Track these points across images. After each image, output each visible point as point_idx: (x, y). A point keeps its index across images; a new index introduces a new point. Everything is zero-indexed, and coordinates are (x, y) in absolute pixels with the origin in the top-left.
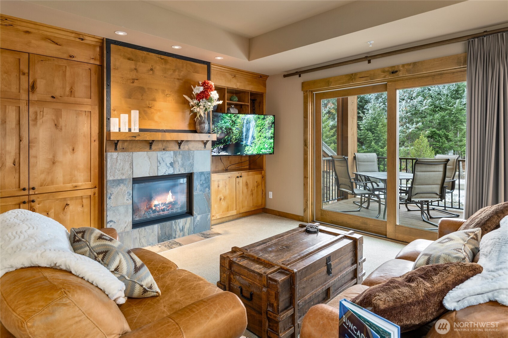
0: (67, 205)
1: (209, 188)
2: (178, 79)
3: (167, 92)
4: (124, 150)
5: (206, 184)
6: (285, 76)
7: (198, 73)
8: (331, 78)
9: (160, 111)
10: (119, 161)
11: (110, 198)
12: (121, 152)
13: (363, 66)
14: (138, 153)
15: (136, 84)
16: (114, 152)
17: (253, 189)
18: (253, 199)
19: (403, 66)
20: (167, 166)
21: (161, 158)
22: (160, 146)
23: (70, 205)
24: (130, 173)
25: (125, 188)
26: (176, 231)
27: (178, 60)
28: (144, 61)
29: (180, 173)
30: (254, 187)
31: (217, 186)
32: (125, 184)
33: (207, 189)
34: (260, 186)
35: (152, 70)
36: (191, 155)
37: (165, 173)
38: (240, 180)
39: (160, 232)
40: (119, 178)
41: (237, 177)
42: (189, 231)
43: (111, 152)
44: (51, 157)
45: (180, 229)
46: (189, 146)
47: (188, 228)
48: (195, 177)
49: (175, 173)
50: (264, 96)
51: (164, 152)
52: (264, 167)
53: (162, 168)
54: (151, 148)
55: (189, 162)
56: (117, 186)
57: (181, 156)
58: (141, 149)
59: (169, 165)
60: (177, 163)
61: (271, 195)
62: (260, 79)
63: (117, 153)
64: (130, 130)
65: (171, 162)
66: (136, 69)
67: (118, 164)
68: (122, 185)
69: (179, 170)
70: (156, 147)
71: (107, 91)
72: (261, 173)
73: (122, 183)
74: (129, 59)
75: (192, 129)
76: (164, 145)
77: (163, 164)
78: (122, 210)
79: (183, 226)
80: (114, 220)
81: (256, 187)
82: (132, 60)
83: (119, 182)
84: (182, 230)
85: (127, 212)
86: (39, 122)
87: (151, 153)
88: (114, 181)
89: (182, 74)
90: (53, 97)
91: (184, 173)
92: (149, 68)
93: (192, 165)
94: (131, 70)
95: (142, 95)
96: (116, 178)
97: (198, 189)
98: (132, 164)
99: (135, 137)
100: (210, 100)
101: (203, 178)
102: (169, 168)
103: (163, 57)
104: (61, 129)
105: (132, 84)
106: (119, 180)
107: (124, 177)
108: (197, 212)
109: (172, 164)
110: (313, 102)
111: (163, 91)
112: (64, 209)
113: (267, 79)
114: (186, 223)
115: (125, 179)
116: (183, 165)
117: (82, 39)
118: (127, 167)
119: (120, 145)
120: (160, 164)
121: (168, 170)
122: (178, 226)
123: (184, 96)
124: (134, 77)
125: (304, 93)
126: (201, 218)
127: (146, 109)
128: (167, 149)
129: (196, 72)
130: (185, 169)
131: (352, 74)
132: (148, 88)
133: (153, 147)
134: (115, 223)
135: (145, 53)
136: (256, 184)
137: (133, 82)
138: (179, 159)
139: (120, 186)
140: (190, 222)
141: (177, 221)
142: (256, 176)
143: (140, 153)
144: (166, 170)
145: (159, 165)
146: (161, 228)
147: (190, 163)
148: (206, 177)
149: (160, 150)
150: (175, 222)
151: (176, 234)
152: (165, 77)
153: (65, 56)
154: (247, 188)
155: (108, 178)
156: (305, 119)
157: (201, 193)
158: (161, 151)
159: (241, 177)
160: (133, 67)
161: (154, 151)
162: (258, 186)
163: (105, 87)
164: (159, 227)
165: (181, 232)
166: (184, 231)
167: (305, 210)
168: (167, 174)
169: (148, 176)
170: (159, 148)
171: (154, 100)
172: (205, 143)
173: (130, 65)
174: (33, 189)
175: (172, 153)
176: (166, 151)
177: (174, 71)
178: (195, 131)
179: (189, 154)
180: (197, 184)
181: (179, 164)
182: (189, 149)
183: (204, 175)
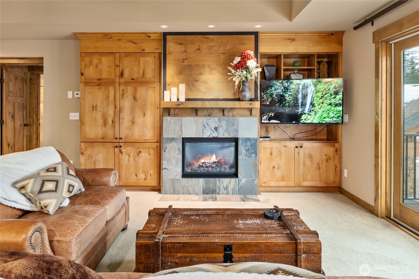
0: (140, 152)
1: (256, 154)
2: (223, 53)
3: (212, 66)
4: (175, 115)
5: (252, 150)
6: (355, 28)
7: (244, 45)
10: (172, 123)
11: (165, 151)
12: (173, 116)
14: (186, 118)
15: (186, 63)
16: (168, 117)
17: (320, 162)
18: (320, 174)
20: (212, 130)
21: (206, 123)
22: (205, 112)
23: (142, 152)
24: (180, 133)
25: (176, 145)
26: (220, 188)
27: (224, 36)
28: (192, 44)
29: (224, 137)
30: (322, 161)
31: (269, 153)
32: (176, 142)
33: (253, 155)
34: (332, 160)
35: (199, 49)
36: (235, 121)
37: (209, 136)
39: (205, 186)
40: (172, 137)
41: (297, 147)
42: (234, 191)
43: (166, 116)
44: (132, 119)
45: (224, 187)
46: (233, 113)
47: (232, 188)
48: (240, 142)
49: (219, 137)
50: (340, 56)
51: (209, 118)
53: (207, 131)
54: (197, 115)
55: (234, 128)
56: (170, 143)
57: (225, 122)
58: (189, 114)
59: (213, 129)
60: (221, 128)
61: (345, 173)
63: (170, 117)
64: (178, 100)
65: (216, 127)
66: (185, 51)
67: (171, 126)
68: (174, 142)
69: (224, 135)
70: (201, 114)
71: (163, 71)
72: (334, 146)
73: (174, 141)
74: (180, 44)
75: (237, 97)
76: (209, 112)
77: (208, 128)
78: (174, 161)
79: (227, 185)
80: (167, 168)
81: (325, 162)
82: (183, 45)
83: (172, 139)
84: (226, 188)
85: (177, 163)
86: (125, 96)
87: (196, 118)
88: (168, 139)
89: (227, 48)
90: (132, 79)
91: (228, 137)
92: (197, 48)
93: (237, 131)
94: (182, 53)
95: (191, 71)
96: (169, 137)
97: (243, 154)
98: (181, 126)
99: (179, 105)
101: (249, 143)
102: (213, 132)
103: (206, 36)
104: (137, 100)
105: (183, 64)
106: (171, 138)
107: (175, 137)
108: (242, 175)
109: (216, 129)
111: (209, 66)
112: (139, 154)
113: (343, 35)
114: (230, 183)
115: (177, 139)
116: (227, 130)
117: (150, 37)
118: (178, 128)
119: (172, 112)
120: (205, 127)
121: (212, 133)
122: (221, 184)
123: (228, 67)
124: (184, 58)
125: (375, 46)
126: (246, 182)
127: (194, 82)
128: (211, 115)
129: (242, 44)
130: (229, 134)
132: (196, 65)
133: (199, 113)
134: (168, 170)
135: (193, 36)
136: (325, 157)
137: (183, 62)
138: (224, 124)
139: (172, 143)
140: (234, 183)
141: (220, 179)
143: (188, 118)
144: (211, 134)
146: (205, 183)
147: (235, 129)
148: (253, 143)
149: (205, 116)
150: (219, 180)
151: (219, 191)
152: (211, 53)
153: (140, 51)
154: (312, 161)
155: (164, 136)
156: (377, 80)
157: (246, 158)
159: (301, 147)
160: (184, 49)
161: (199, 116)
162: (329, 160)
163: (162, 68)
164: (204, 181)
165: (225, 190)
166: (228, 190)
167: (376, 200)
168: (211, 137)
169: (195, 137)
170: (204, 115)
171: (201, 74)
172: (251, 111)
173: (182, 48)
174: (121, 139)
175: (216, 119)
176: (211, 116)
177: (220, 47)
179: (233, 120)
180: (243, 149)
181: (223, 129)
182: (233, 116)
183: (250, 141)
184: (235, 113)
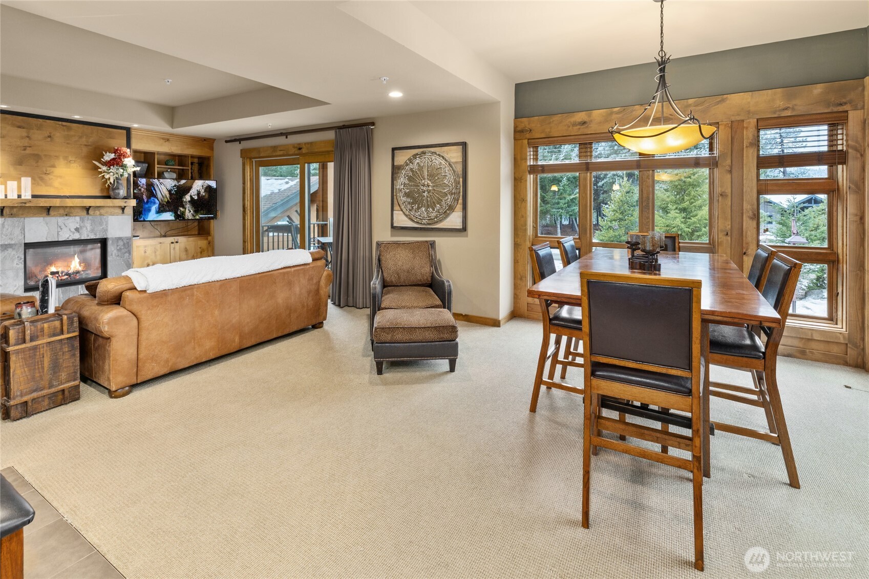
1: (130, 253)
2: (86, 145)
3: (70, 158)
4: (12, 215)
5: (125, 250)
6: (227, 141)
7: (113, 139)
8: (261, 148)
9: (60, 177)
10: (6, 226)
12: (9, 217)
13: (281, 141)
14: (31, 218)
15: (29, 151)
19: (305, 144)
20: (71, 232)
21: (63, 224)
22: (61, 211)
24: (21, 238)
25: (14, 253)
27: (86, 126)
28: (39, 129)
29: (89, 238)
30: (196, 254)
32: (14, 249)
33: (127, 254)
34: (205, 252)
35: (49, 136)
36: (103, 221)
37: (68, 238)
38: (177, 246)
41: (172, 243)
46: (100, 211)
48: (109, 243)
49: (82, 239)
50: (212, 160)
51: (66, 218)
52: (212, 232)
53: (65, 233)
54: (48, 214)
55: (101, 227)
56: (3, 250)
57: (89, 221)
58: (35, 214)
59: (73, 230)
60: (84, 229)
62: (205, 142)
63: (4, 219)
64: (19, 196)
65: (77, 228)
66: (28, 137)
67: (5, 229)
68: (10, 249)
69: (88, 236)
70: (55, 213)
72: (207, 239)
73: (11, 247)
74: (20, 127)
75: (105, 194)
76: (68, 212)
77: (65, 229)
78: (10, 273)
82: (24, 128)
83: (7, 246)
87: (48, 219)
89: (91, 140)
91: (95, 238)
92: (46, 135)
93: (106, 231)
94: (22, 138)
95: (37, 162)
96: (2, 243)
97: (114, 254)
98: (23, 229)
99: (25, 203)
100: (124, 167)
101: (121, 243)
102: (74, 233)
103: (64, 123)
105: (23, 152)
106: (5, 244)
107: (13, 242)
110: (251, 169)
111: (66, 158)
113: (214, 142)
115: (15, 244)
116: (92, 231)
118: (17, 232)
119: (6, 211)
120: (61, 229)
121: (72, 235)
123: (94, 162)
124: (26, 144)
125: (242, 160)
127: (42, 176)
128: (71, 214)
129: (111, 138)
130: (95, 234)
131: (275, 147)
132: (45, 155)
133: (51, 213)
135: (41, 120)
136: (199, 250)
137: (25, 150)
138: (88, 224)
139: (7, 250)
142: (199, 242)
143: (34, 219)
144: (70, 236)
145: (59, 229)
146: (62, 293)
147: (103, 228)
148: (125, 242)
149: (61, 216)
152: (68, 143)
157: (118, 258)
158: (63, 216)
159: (177, 242)
160: (25, 134)
161: (52, 216)
162: (203, 252)
164: (60, 290)
168: (71, 239)
169: (45, 240)
170: (60, 214)
171: (53, 166)
172: (123, 209)
173: (21, 132)
175: (77, 218)
176: (70, 216)
177: (81, 137)
178: (109, 197)
179: (101, 219)
180: (113, 249)
181: (87, 229)
182: (101, 215)
183: (122, 240)
184: (102, 211)
